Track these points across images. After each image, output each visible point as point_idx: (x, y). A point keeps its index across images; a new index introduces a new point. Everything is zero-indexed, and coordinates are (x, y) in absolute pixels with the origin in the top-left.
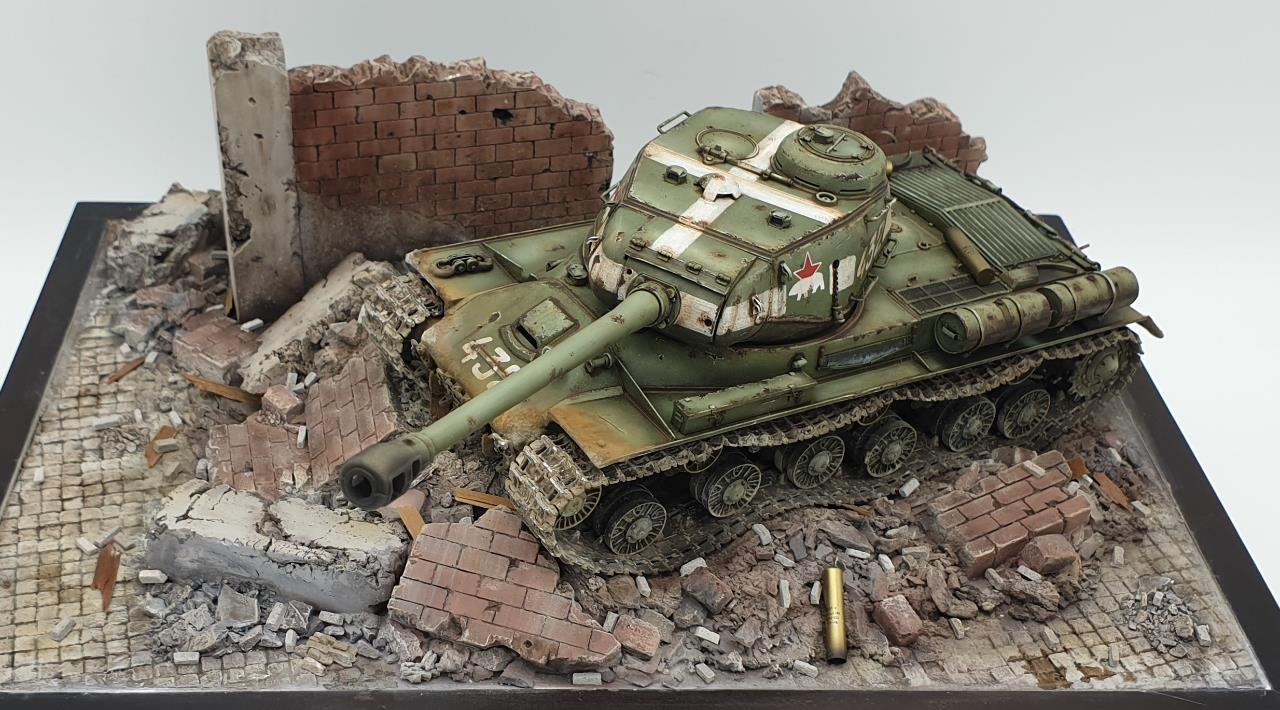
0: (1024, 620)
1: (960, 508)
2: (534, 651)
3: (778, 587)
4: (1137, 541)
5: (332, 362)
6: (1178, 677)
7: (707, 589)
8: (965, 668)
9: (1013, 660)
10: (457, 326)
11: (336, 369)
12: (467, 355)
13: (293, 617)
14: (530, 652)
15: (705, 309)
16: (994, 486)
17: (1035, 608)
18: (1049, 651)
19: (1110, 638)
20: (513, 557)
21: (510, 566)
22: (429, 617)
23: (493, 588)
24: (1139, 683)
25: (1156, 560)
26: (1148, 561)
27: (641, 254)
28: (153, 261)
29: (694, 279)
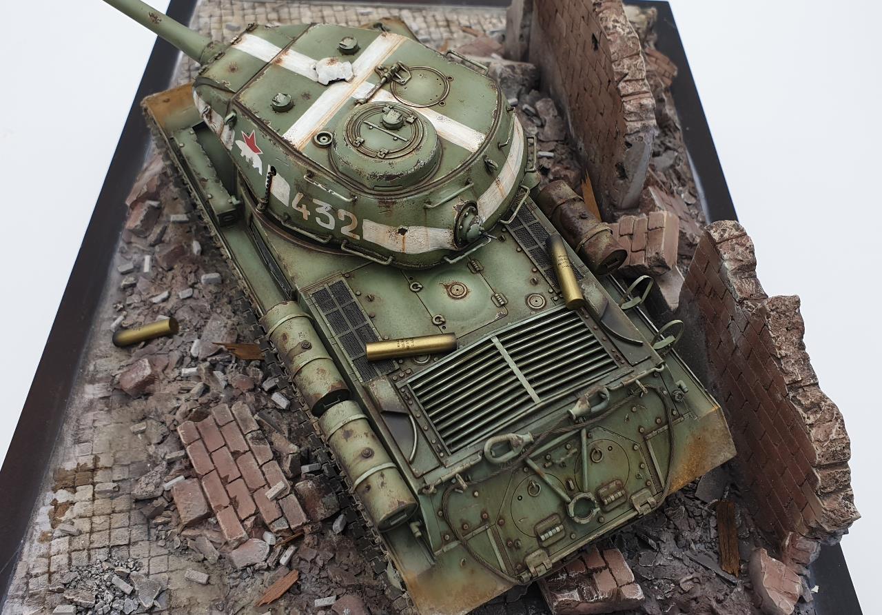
1: (234, 423)
8: (96, 424)
9: (96, 459)
16: (260, 454)
24: (36, 543)
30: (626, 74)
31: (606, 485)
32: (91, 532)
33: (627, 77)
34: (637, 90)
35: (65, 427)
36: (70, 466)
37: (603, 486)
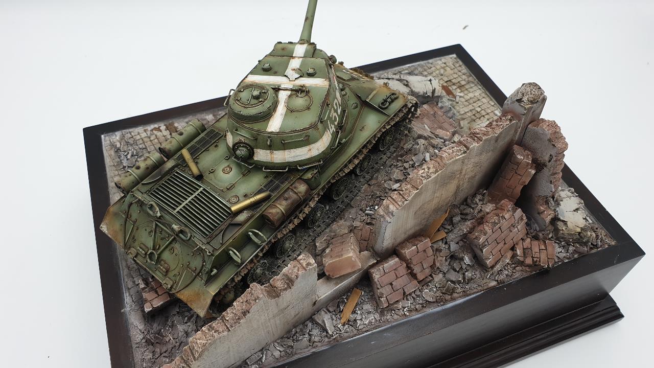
30: (403, 191)
31: (165, 263)
32: (151, 141)
33: (401, 192)
34: (397, 200)
35: (191, 117)
36: (176, 125)
37: (164, 261)
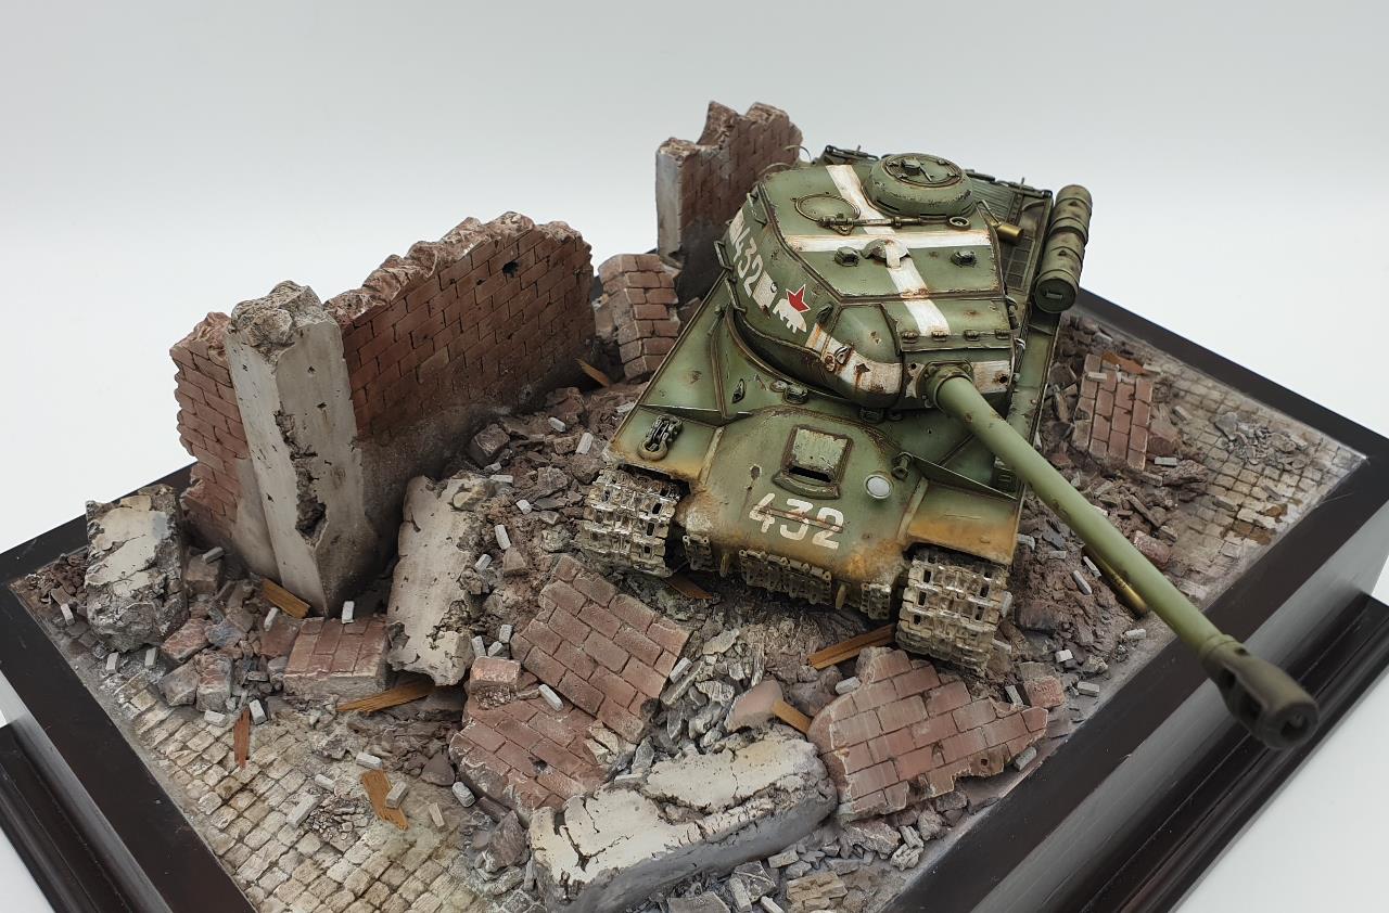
0: (1192, 500)
1: (1093, 435)
2: (993, 765)
3: (1074, 579)
4: (1176, 396)
5: (517, 602)
6: (1319, 483)
7: (1043, 616)
8: (1209, 563)
9: (1223, 535)
10: (721, 498)
11: (529, 609)
12: (762, 522)
13: (752, 882)
14: (990, 768)
15: (1000, 368)
16: (1090, 405)
17: (1194, 485)
18: (1233, 514)
19: (1253, 480)
20: (921, 691)
21: (925, 702)
22: (893, 797)
23: (924, 731)
24: (1306, 502)
25: (1201, 403)
26: (1197, 407)
27: (917, 345)
28: (159, 602)
29: (978, 345)
